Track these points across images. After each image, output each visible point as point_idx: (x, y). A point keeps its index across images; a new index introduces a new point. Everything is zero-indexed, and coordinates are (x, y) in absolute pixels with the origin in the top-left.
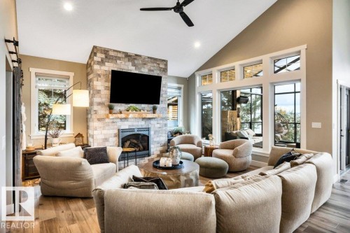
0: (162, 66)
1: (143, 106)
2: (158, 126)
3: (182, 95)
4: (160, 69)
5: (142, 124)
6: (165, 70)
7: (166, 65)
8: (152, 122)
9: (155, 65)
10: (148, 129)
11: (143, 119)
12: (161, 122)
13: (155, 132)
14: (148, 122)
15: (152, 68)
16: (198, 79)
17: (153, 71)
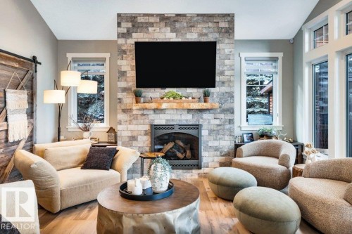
0: (223, 25)
1: (189, 90)
2: (218, 122)
3: (280, 70)
4: (220, 30)
5: (188, 119)
6: (230, 31)
7: (232, 22)
8: (206, 116)
9: (210, 24)
10: (197, 127)
11: (189, 111)
12: (222, 116)
13: (211, 132)
14: (197, 115)
15: (205, 31)
16: (307, 37)
17: (206, 35)
